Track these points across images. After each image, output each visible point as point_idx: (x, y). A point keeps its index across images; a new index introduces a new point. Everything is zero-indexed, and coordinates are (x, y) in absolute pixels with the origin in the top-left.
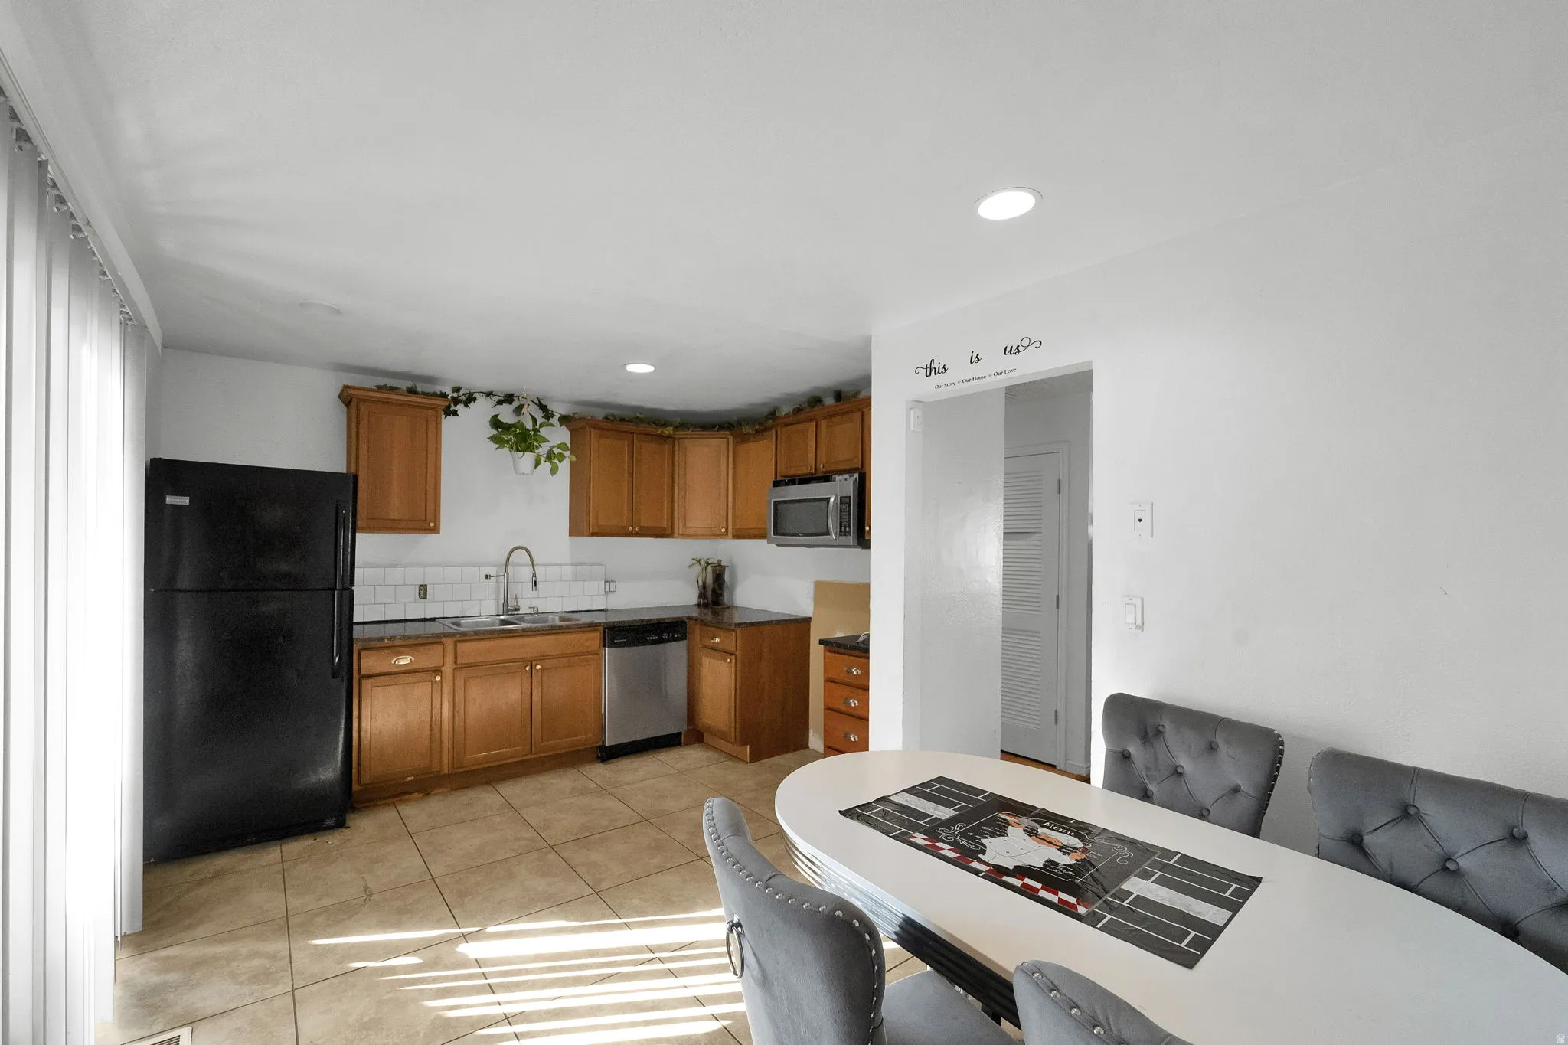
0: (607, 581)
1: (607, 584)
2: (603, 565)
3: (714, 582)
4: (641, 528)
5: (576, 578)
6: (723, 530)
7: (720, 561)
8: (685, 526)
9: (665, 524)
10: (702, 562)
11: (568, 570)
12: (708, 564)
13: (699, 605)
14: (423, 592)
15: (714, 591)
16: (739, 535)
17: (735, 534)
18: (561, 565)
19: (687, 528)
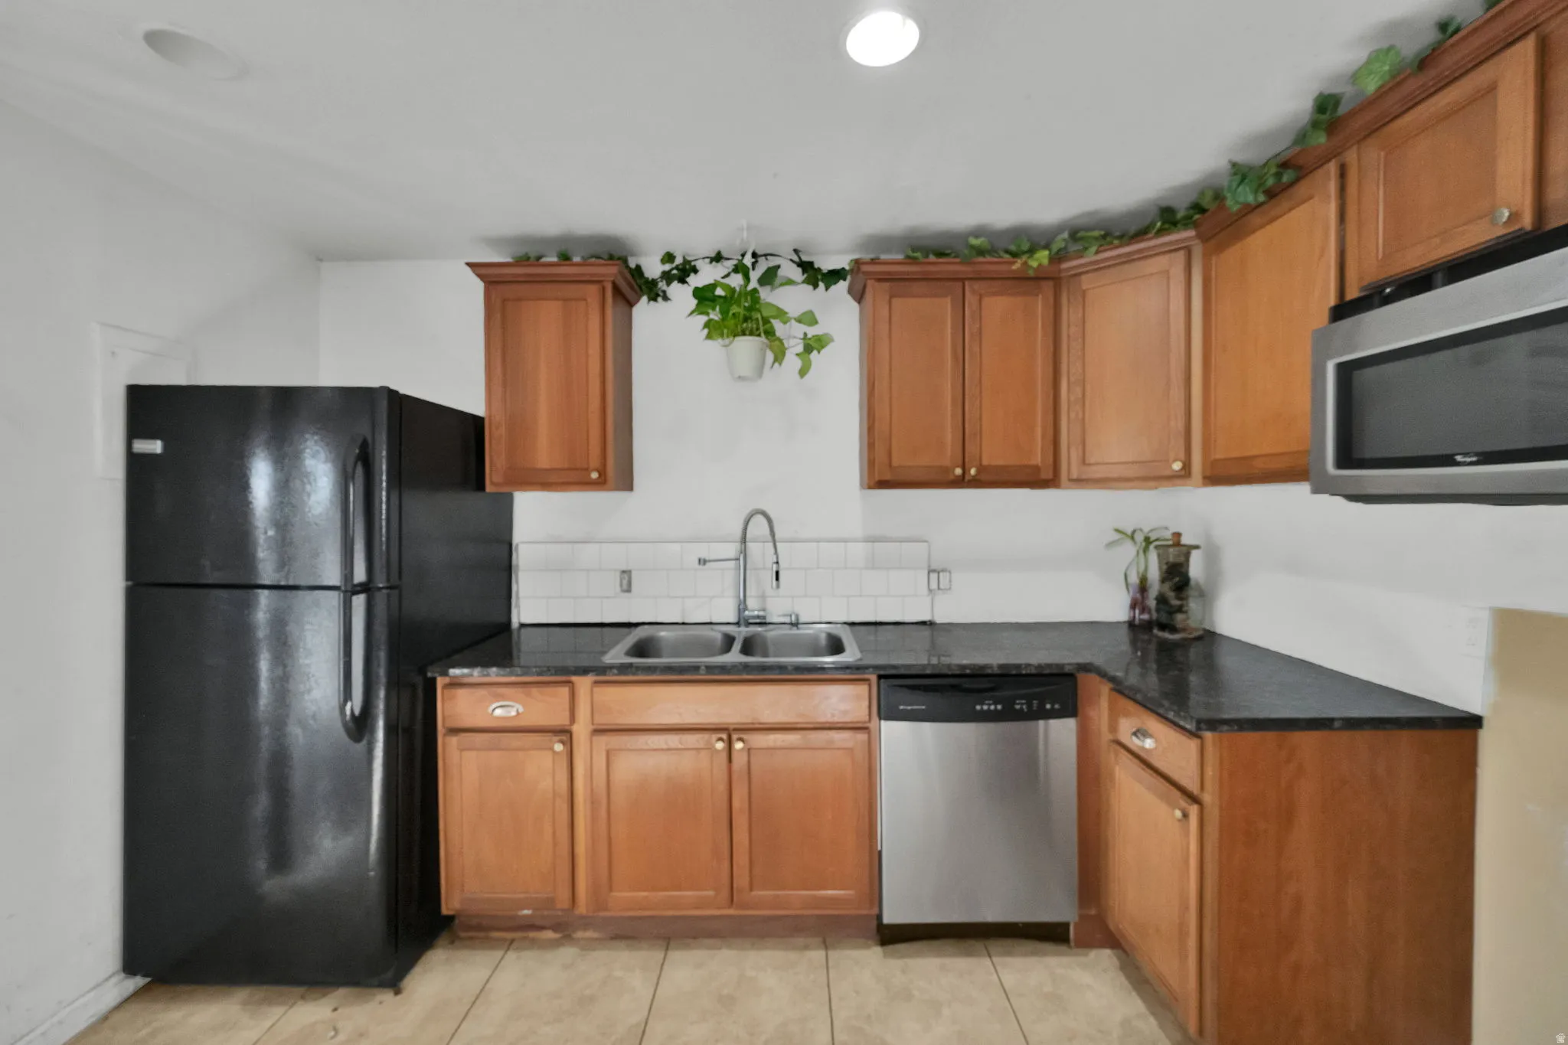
0: (934, 571)
1: (934, 576)
2: (926, 541)
3: (1163, 581)
4: (981, 469)
5: (872, 564)
6: (1177, 466)
7: (1178, 535)
8: (1084, 462)
9: (1037, 459)
10: (1139, 537)
11: (859, 550)
12: (1148, 541)
13: (1131, 624)
14: (627, 580)
15: (1162, 600)
16: (1220, 475)
17: (1208, 474)
18: (845, 541)
19: (1089, 465)
